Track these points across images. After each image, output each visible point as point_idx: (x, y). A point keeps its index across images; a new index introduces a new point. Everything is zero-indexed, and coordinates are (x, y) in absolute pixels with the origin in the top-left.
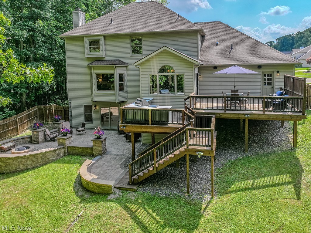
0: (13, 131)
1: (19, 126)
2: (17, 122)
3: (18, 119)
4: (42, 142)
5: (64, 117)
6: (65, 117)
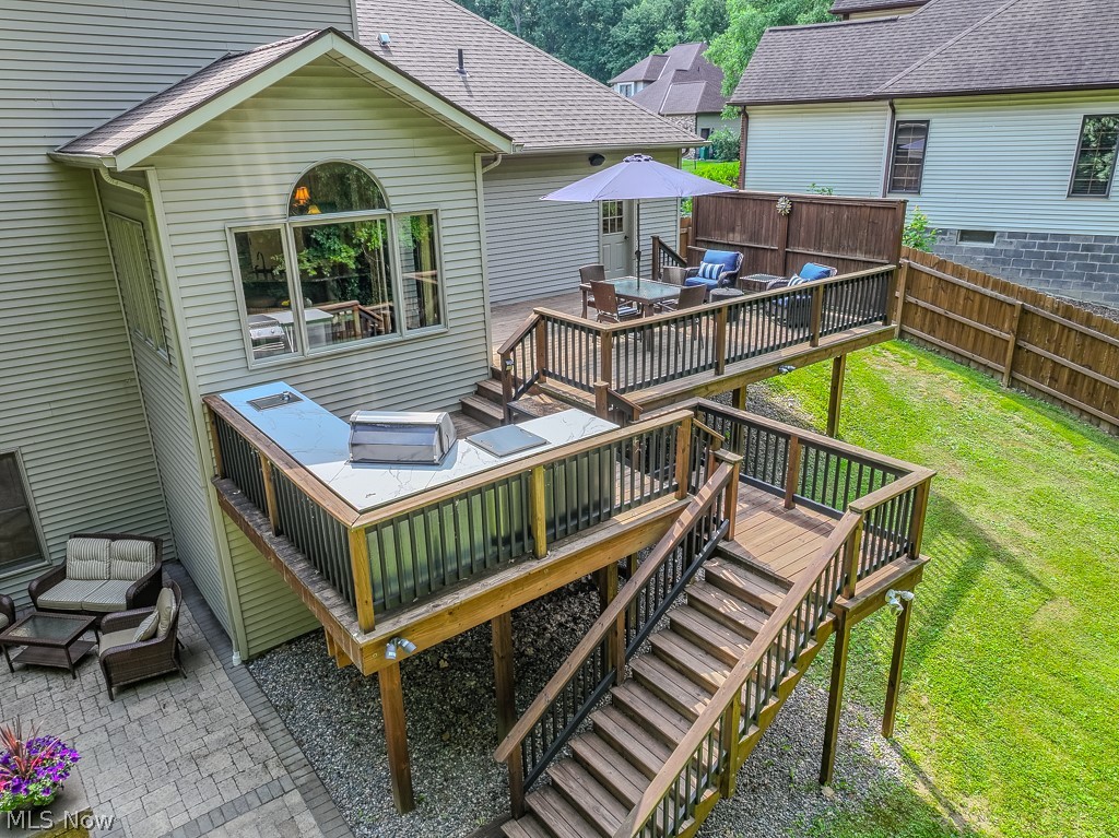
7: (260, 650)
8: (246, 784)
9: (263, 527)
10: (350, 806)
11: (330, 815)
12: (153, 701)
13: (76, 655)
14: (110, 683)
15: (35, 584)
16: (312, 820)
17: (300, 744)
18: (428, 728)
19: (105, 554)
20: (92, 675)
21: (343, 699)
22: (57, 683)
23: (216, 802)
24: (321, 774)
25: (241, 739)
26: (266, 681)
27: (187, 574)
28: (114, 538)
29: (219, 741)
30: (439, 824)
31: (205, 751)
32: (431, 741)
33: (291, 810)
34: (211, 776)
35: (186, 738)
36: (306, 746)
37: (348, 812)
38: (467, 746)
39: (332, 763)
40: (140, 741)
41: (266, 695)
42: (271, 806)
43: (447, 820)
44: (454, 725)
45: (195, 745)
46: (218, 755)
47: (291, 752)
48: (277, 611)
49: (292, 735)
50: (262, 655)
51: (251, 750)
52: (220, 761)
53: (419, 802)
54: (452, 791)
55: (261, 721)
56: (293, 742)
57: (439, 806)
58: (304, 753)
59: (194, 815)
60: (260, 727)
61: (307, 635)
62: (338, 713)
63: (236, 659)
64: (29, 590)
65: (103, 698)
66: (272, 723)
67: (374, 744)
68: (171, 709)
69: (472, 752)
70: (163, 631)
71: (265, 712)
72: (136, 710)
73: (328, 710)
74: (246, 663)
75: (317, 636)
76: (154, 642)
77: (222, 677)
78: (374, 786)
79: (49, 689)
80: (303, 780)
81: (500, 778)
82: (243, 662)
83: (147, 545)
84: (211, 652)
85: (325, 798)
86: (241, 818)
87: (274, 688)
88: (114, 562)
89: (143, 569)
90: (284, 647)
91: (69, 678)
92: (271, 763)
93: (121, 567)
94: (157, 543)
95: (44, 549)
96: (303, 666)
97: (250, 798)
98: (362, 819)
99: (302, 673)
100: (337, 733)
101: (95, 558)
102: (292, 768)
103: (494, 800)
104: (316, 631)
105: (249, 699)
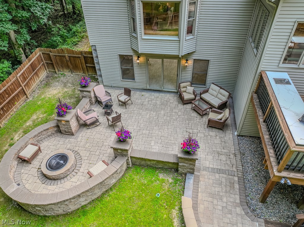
0: (19, 96)
1: (25, 86)
2: (19, 83)
3: (18, 78)
4: (77, 132)
5: (85, 67)
6: (87, 66)
7: (243, 135)
8: (227, 168)
9: (261, 117)
10: (248, 190)
11: (242, 189)
12: (215, 133)
13: (204, 113)
14: (208, 124)
15: (202, 92)
16: (238, 187)
17: (242, 166)
18: (278, 185)
19: (218, 91)
20: (205, 119)
21: (258, 161)
22: (199, 117)
23: (219, 167)
24: (245, 177)
25: (230, 155)
26: (241, 144)
27: (233, 102)
28: (221, 88)
29: (225, 152)
30: (269, 212)
31: (221, 153)
32: (277, 189)
33: (234, 181)
34: (221, 160)
35: (218, 147)
36: (244, 167)
37: (247, 191)
38: (287, 198)
39: (248, 176)
40: (209, 141)
41: (239, 147)
42: (230, 177)
43: (271, 213)
44: (286, 189)
45: (220, 150)
46: (224, 156)
47: (239, 166)
48: (251, 128)
49: (242, 162)
50: (242, 136)
51: (231, 160)
52: (223, 158)
53: (266, 203)
54: (276, 206)
55: (236, 153)
56: (241, 164)
57: (271, 208)
58: (243, 169)
59: (214, 167)
60: (235, 155)
61: (256, 137)
62: (255, 164)
63: (236, 133)
64: (200, 92)
65: (206, 126)
66: (238, 156)
67: (261, 179)
68: (218, 137)
69: (288, 200)
70: (223, 120)
71: (237, 152)
72: (211, 133)
73: (253, 162)
74: (238, 136)
75: (258, 139)
76: (220, 121)
77: (231, 136)
78: (256, 190)
79: (197, 117)
80: (239, 176)
81: (293, 214)
82: (237, 135)
83: (228, 94)
84: (231, 127)
85: (243, 184)
86: (223, 175)
87: (242, 147)
88: (219, 94)
89: (224, 99)
90: (248, 137)
91: (201, 117)
92: (234, 166)
93: (220, 96)
94: (230, 94)
95: (206, 84)
96: (251, 145)
97: (227, 172)
98: (249, 196)
99: (250, 147)
100: (253, 169)
101: (215, 91)
102: (238, 171)
103: (288, 218)
104: (258, 137)
105: (235, 146)
